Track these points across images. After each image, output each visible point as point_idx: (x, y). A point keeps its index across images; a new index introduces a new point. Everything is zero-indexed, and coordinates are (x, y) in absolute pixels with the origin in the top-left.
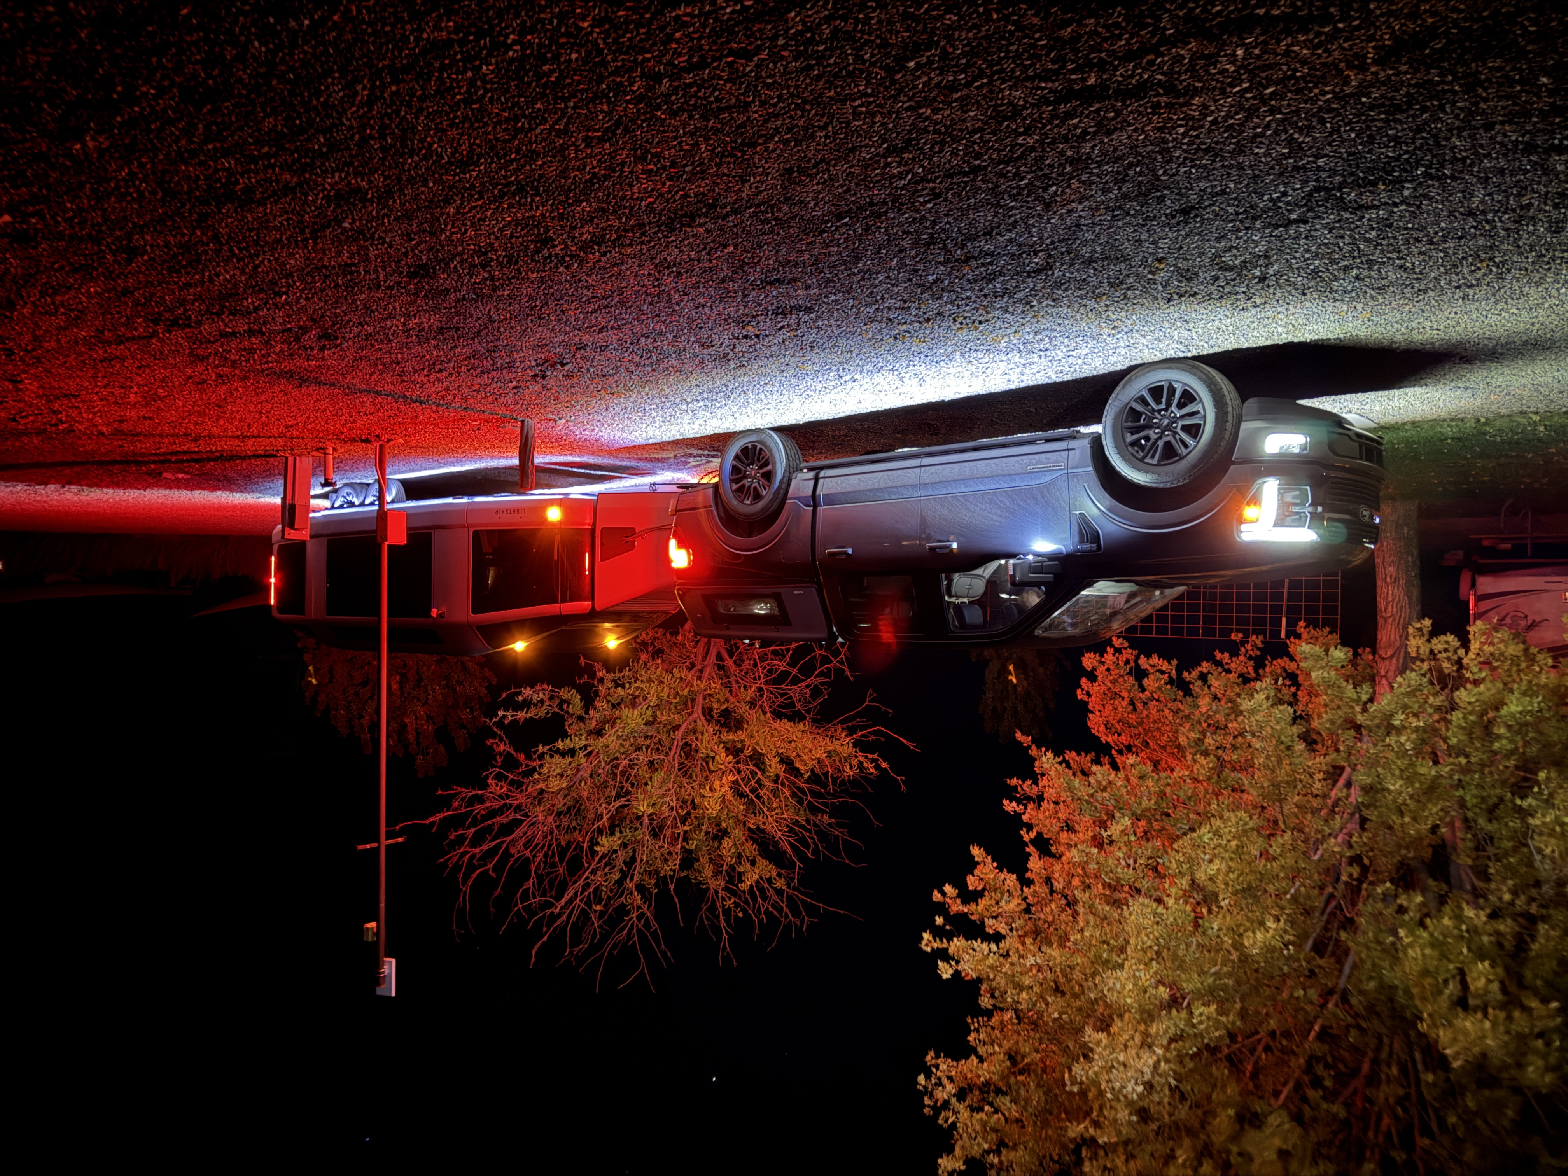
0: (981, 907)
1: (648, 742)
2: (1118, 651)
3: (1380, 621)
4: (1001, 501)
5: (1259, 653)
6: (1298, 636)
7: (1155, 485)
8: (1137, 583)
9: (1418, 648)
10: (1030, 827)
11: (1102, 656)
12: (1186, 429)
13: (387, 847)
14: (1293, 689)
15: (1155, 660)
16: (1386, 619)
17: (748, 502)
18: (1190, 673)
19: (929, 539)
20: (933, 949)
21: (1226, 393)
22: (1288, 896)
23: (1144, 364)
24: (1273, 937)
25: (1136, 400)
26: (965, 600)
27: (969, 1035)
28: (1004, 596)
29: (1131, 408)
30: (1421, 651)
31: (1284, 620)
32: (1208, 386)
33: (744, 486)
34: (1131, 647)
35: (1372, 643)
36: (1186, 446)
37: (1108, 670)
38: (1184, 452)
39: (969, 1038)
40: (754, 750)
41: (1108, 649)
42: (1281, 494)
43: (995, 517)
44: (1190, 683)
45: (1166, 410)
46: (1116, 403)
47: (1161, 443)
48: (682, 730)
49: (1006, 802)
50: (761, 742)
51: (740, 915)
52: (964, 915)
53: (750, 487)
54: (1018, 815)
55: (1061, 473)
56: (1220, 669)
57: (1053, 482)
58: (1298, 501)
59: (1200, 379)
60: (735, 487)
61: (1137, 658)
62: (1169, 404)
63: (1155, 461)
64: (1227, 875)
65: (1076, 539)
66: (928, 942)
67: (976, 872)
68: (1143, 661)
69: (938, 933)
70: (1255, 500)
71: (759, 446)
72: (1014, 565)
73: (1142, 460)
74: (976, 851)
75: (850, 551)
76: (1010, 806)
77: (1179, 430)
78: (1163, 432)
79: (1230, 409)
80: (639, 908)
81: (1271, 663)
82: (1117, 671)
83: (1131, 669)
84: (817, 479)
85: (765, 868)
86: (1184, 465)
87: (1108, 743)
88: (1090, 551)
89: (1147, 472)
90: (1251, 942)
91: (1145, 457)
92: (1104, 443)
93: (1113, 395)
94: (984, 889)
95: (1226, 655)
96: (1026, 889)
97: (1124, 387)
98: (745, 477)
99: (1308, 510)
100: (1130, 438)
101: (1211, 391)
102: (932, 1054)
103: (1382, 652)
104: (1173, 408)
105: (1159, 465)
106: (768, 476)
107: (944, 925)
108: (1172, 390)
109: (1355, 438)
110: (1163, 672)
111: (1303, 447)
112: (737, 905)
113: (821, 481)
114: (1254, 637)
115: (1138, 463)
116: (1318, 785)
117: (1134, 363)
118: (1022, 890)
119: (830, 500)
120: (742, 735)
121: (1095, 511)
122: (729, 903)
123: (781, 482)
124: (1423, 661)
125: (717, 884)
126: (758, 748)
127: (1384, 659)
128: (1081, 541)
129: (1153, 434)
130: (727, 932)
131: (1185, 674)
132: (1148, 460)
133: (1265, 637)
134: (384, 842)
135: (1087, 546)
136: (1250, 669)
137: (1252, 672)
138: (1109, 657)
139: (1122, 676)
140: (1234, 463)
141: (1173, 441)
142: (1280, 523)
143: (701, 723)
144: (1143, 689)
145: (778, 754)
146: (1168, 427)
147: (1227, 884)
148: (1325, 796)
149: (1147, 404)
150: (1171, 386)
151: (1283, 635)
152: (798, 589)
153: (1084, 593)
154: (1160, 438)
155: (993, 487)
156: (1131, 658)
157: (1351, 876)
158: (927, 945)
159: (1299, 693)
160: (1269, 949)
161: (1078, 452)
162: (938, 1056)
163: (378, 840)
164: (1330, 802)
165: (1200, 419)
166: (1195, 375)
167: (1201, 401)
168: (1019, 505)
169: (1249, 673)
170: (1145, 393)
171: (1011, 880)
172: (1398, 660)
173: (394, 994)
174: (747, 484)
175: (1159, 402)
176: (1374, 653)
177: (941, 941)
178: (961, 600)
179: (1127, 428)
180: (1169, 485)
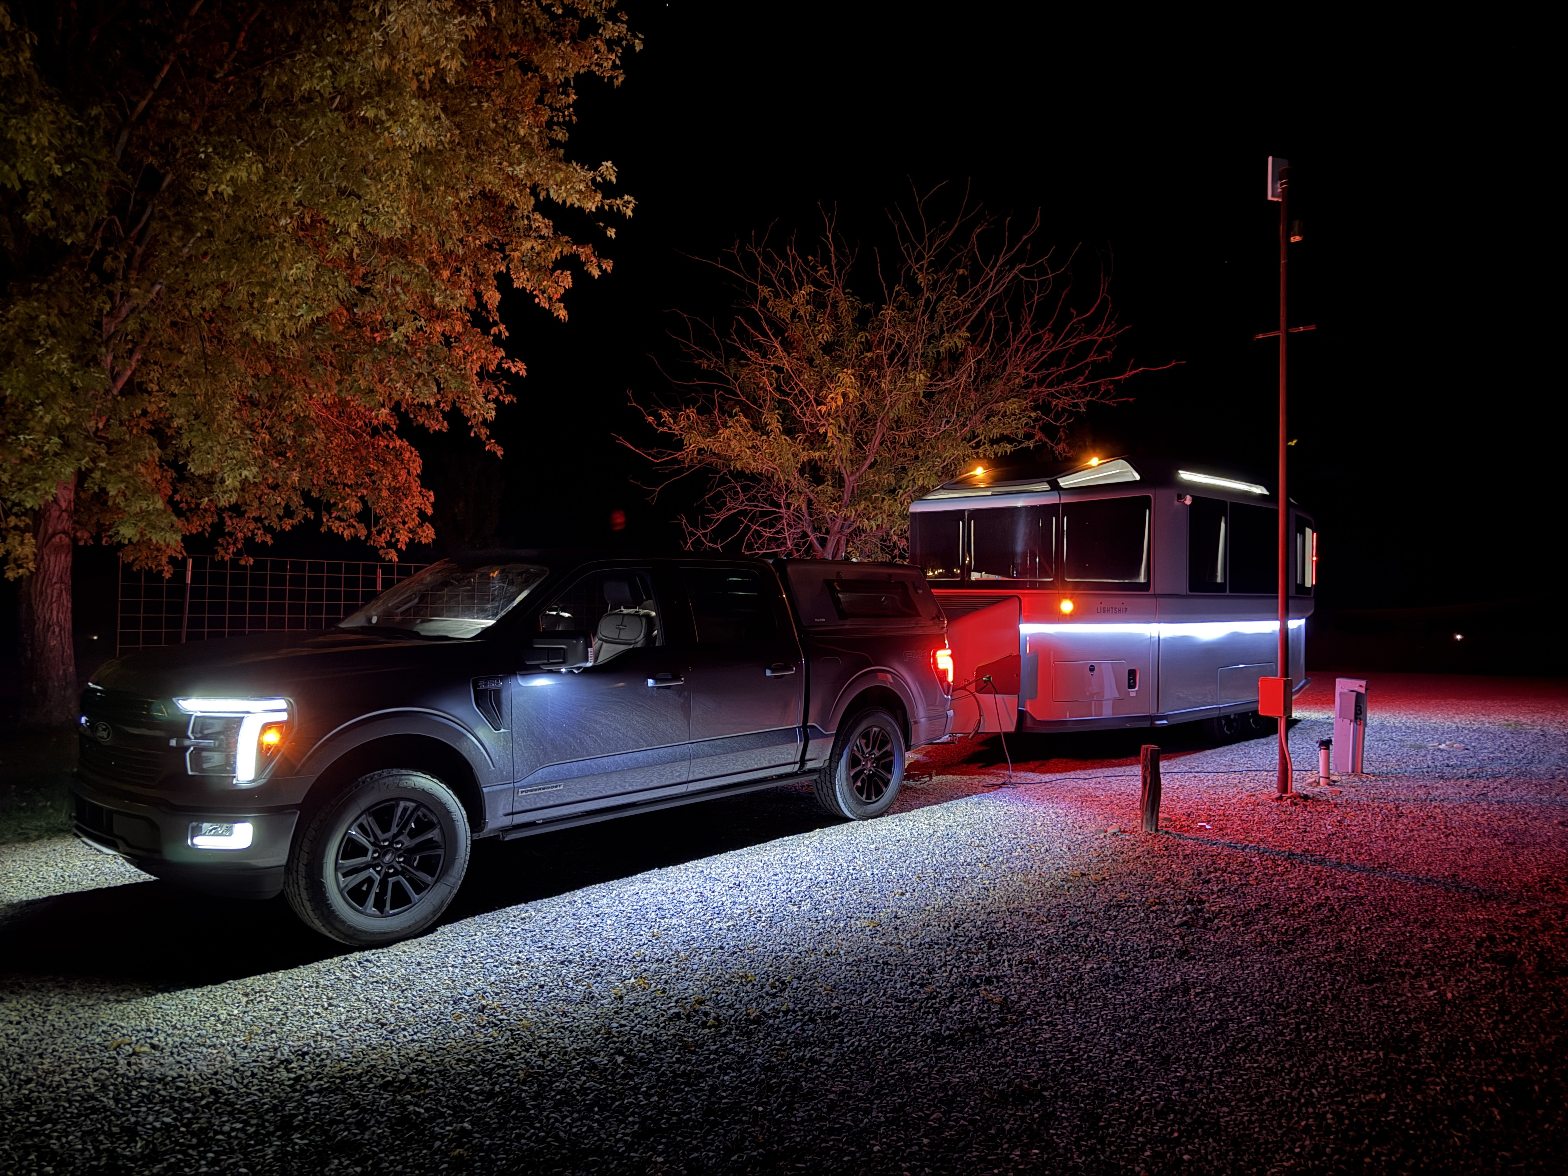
0: (558, 250)
1: (902, 450)
2: (391, 545)
3: (68, 579)
4: (595, 741)
5: (220, 541)
6: (172, 560)
7: (404, 772)
8: (418, 636)
9: (22, 543)
10: (498, 341)
11: (412, 540)
12: (362, 851)
13: (1277, 328)
14: (177, 497)
15: (347, 534)
16: (61, 580)
17: (875, 729)
18: (305, 517)
19: (679, 690)
20: (622, 198)
21: (307, 904)
22: (199, 234)
23: (415, 937)
24: (226, 171)
25: (427, 886)
26: (626, 611)
27: (575, 101)
28: (567, 615)
29: (432, 876)
30: (18, 539)
31: (189, 581)
32: (333, 912)
33: (879, 749)
34: (375, 550)
35: (78, 553)
36: (361, 827)
37: (404, 523)
38: (363, 820)
39: (575, 97)
40: (794, 439)
41: (404, 548)
42: (230, 765)
43: (603, 721)
44: (305, 506)
45: (388, 875)
46: (452, 880)
47: (394, 829)
48: (868, 463)
49: (523, 373)
50: (786, 447)
51: (810, 258)
52: (579, 241)
53: (873, 749)
54: (510, 356)
55: (523, 783)
56: (266, 522)
57: (533, 770)
58: (204, 754)
59: (343, 922)
60: (888, 748)
61: (369, 536)
62: (383, 883)
63: (402, 804)
64: (281, 258)
65: (504, 695)
66: (627, 205)
67: (562, 291)
68: (362, 533)
69: (614, 217)
70: (265, 753)
71: (864, 798)
72: (587, 660)
73: (419, 805)
74: (563, 314)
75: (768, 673)
76: (519, 368)
77: (371, 848)
78: (391, 844)
79: (302, 883)
80: (921, 269)
81: (204, 530)
82: (395, 521)
83: (376, 523)
84: (803, 761)
85: (782, 310)
86: (366, 802)
87: (401, 438)
88: (486, 680)
89: (414, 789)
90: (254, 168)
91: (416, 809)
92: (468, 826)
93: (455, 891)
94: (553, 270)
95: (258, 539)
96: (503, 269)
97: (443, 902)
98: (877, 760)
99: (192, 741)
100: (434, 834)
101: (328, 906)
102: (618, 82)
103: (66, 540)
104: (378, 878)
105: (398, 800)
106: (854, 762)
107: (605, 228)
108: (379, 904)
109: (119, 842)
110: (339, 518)
111: (197, 832)
112: (814, 269)
113: (798, 759)
114: (227, 558)
115: (426, 800)
116: (154, 375)
117: (431, 937)
118: (508, 268)
119: (788, 736)
120: (804, 456)
121: (481, 733)
122: (822, 271)
123: (841, 755)
124: (16, 528)
125: (835, 292)
126: (790, 441)
127: (64, 532)
128: (498, 692)
129: (406, 842)
130: (827, 238)
131: (311, 515)
132: (412, 805)
133: (212, 559)
134: (1281, 334)
135: (492, 685)
136: (229, 523)
137: (227, 519)
138: (403, 537)
139: (387, 515)
140: (297, 806)
141: (378, 832)
142: (232, 725)
143: (846, 470)
144: (362, 498)
145: (768, 434)
146: (384, 851)
147: (282, 248)
148: (144, 362)
149: (411, 881)
150: (381, 910)
151: (190, 561)
152: (821, 624)
153: (490, 622)
154: (395, 836)
155: (604, 760)
156: (375, 536)
157: (116, 258)
158: (629, 202)
159: (170, 493)
160: (233, 158)
161: (501, 812)
162: (611, 78)
163: (1290, 337)
164: (138, 356)
165: (342, 867)
166: (350, 927)
167: (341, 892)
168: (574, 737)
169: (231, 518)
170: (415, 897)
171: (521, 280)
172: (46, 531)
173: (1270, 159)
174: (875, 751)
175: (397, 885)
176: (75, 540)
177: (611, 206)
178: (632, 611)
179: (439, 847)
180: (385, 772)
